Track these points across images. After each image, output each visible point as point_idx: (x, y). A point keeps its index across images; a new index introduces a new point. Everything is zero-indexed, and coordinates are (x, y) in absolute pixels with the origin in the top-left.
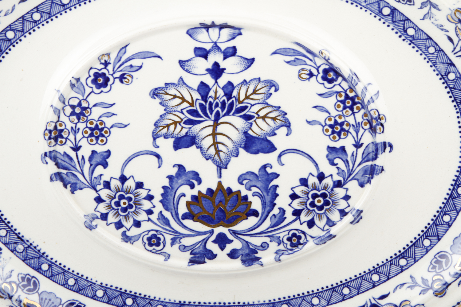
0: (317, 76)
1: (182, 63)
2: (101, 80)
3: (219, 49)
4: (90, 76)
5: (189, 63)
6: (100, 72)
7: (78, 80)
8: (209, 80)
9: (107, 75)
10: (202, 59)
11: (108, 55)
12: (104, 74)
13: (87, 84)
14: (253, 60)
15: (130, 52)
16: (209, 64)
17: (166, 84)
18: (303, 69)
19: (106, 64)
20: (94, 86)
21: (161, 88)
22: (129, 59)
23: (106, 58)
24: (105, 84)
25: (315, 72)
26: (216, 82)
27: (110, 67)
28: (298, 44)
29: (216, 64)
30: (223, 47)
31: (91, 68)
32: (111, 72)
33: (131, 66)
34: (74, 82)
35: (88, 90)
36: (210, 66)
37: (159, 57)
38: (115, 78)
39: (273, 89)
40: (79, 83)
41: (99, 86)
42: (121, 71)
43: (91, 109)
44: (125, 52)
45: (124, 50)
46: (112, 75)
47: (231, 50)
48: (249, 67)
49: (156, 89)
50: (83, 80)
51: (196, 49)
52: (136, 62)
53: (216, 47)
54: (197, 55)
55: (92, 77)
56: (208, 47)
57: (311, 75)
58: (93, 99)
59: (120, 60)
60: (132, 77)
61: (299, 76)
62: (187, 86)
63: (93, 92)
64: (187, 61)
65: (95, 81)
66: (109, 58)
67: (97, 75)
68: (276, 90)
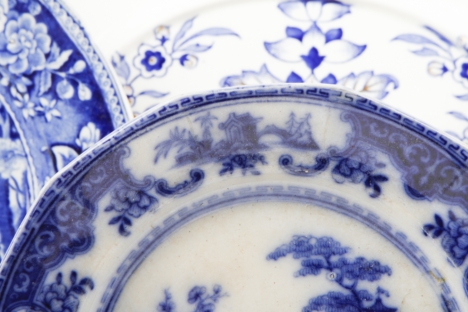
0: (453, 72)
1: (267, 45)
2: (154, 61)
3: (319, 29)
4: (139, 54)
5: (277, 46)
6: (154, 50)
7: (122, 58)
8: (303, 70)
9: (164, 55)
10: (296, 41)
11: (168, 28)
12: (158, 54)
13: (134, 65)
14: (364, 47)
15: (197, 27)
16: (305, 48)
17: (244, 72)
18: (433, 62)
19: (164, 40)
20: (143, 68)
21: (236, 77)
22: (196, 36)
23: (164, 33)
24: (159, 66)
25: (450, 66)
26: (313, 73)
27: (168, 44)
28: (429, 28)
29: (314, 51)
30: (325, 27)
31: (142, 44)
32: (169, 50)
33: (198, 45)
34: (117, 60)
35: (134, 73)
36: (306, 52)
37: (237, 35)
38: (173, 60)
39: (391, 85)
40: (123, 63)
41: (150, 68)
42: (184, 50)
43: (135, 98)
44: (191, 26)
45: (189, 24)
46: (170, 55)
47: (336, 33)
48: (359, 54)
49: (229, 78)
50: (128, 59)
51: (289, 29)
52: (204, 41)
53: (316, 27)
54: (289, 36)
55: (143, 56)
56: (304, 26)
57: (445, 69)
58: (139, 86)
59: (182, 36)
60: (197, 59)
61: (429, 71)
62: (272, 76)
63: (141, 75)
64: (276, 43)
65: (145, 62)
66: (169, 33)
67: (149, 54)
68: (396, 87)
